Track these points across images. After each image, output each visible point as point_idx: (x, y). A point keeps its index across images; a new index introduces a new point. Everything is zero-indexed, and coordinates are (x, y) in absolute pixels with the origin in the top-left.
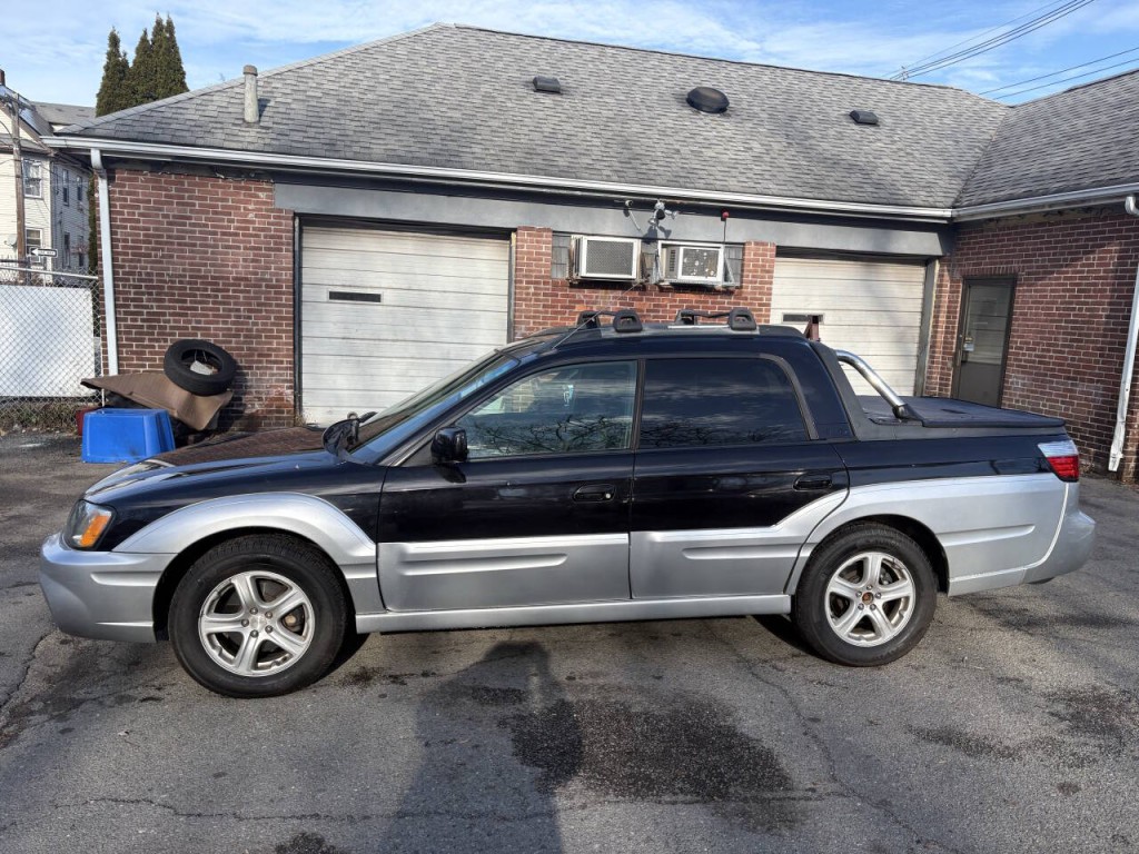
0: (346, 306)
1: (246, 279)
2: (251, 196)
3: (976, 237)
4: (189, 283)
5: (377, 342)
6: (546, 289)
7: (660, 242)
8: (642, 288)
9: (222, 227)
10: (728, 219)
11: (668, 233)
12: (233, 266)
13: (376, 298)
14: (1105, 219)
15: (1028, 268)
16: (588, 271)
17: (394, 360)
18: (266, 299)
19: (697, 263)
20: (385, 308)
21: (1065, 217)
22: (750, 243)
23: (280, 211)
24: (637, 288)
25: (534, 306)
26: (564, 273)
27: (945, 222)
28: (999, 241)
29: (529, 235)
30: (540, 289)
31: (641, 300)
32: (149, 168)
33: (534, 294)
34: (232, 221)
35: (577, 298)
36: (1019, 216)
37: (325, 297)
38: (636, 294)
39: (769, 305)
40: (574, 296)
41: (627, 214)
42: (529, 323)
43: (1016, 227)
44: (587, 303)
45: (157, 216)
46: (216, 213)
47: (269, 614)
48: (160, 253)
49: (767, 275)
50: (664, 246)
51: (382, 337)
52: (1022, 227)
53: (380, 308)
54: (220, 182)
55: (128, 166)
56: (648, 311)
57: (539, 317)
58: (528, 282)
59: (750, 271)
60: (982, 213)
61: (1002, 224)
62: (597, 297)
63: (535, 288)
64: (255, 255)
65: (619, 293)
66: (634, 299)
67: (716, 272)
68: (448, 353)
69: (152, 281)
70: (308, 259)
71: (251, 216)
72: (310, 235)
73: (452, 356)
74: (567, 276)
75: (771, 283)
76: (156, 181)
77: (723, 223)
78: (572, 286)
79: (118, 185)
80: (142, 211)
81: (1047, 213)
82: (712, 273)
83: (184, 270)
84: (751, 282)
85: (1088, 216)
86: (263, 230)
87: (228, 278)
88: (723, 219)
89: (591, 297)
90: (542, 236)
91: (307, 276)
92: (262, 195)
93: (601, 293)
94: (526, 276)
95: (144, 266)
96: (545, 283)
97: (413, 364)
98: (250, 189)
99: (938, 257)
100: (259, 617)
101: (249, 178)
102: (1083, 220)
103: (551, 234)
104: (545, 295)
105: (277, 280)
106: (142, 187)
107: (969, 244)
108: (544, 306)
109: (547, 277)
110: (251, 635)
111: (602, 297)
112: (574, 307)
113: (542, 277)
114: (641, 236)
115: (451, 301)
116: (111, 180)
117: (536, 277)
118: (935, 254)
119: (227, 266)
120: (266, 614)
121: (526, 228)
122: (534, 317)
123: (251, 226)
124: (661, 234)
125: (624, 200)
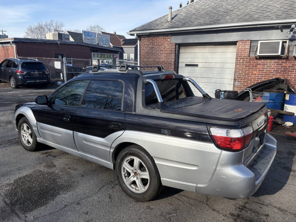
0: (189, 68)
1: (164, 62)
2: (166, 40)
4: (153, 63)
5: (196, 78)
6: (247, 60)
8: (287, 58)
9: (160, 49)
12: (162, 59)
13: (197, 65)
16: (261, 53)
17: (201, 83)
18: (168, 67)
20: (199, 68)
23: (172, 43)
25: (242, 66)
29: (242, 43)
30: (245, 60)
31: (287, 63)
32: (147, 36)
33: (242, 62)
34: (162, 47)
35: (259, 63)
37: (184, 65)
38: (284, 61)
40: (257, 62)
41: (282, 31)
42: (240, 72)
44: (263, 64)
45: (148, 48)
46: (159, 46)
48: (148, 57)
51: (198, 77)
53: (198, 68)
54: (160, 38)
55: (143, 37)
56: (289, 67)
57: (243, 70)
58: (240, 59)
62: (267, 62)
63: (243, 60)
64: (166, 55)
65: (277, 61)
66: (283, 63)
68: (216, 81)
69: (146, 63)
70: (181, 56)
71: (166, 46)
72: (182, 49)
73: (217, 82)
76: (149, 39)
78: (256, 59)
79: (141, 41)
80: (145, 47)
83: (152, 60)
86: (168, 49)
87: (160, 62)
89: (264, 62)
90: (246, 43)
91: (181, 60)
92: (169, 40)
93: (269, 61)
94: (240, 56)
95: (145, 60)
96: (246, 58)
97: (206, 84)
98: (166, 38)
101: (166, 36)
103: (250, 41)
104: (246, 62)
105: (171, 62)
106: (145, 41)
108: (246, 66)
109: (247, 56)
111: (269, 62)
112: (257, 66)
114: (288, 39)
115: (218, 65)
116: (140, 40)
117: (243, 56)
119: (161, 59)
121: (241, 41)
122: (242, 70)
123: (166, 48)
125: (279, 26)
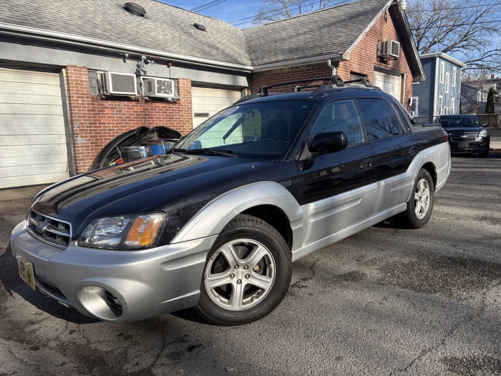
3: (261, 79)
7: (141, 77)
8: (138, 100)
10: (171, 67)
11: (145, 72)
14: (316, 69)
15: (286, 90)
16: (113, 90)
19: (163, 88)
21: (300, 69)
22: (180, 79)
24: (135, 100)
25: (83, 110)
26: (95, 92)
27: (250, 72)
28: (272, 80)
29: (74, 70)
30: (84, 101)
33: (82, 104)
35: (105, 106)
36: (280, 69)
38: (134, 103)
39: (191, 108)
40: (104, 105)
41: (125, 62)
43: (278, 74)
44: (111, 108)
47: (246, 267)
49: (189, 94)
50: (143, 79)
52: (282, 74)
56: (141, 112)
57: (86, 117)
58: (77, 97)
59: (182, 92)
60: (266, 68)
61: (272, 73)
62: (115, 105)
63: (82, 101)
65: (126, 103)
66: (134, 106)
67: (171, 92)
74: (98, 93)
75: (191, 98)
77: (168, 68)
78: (102, 99)
81: (293, 68)
82: (170, 92)
84: (183, 98)
85: (308, 68)
88: (169, 67)
89: (113, 105)
90: (82, 71)
93: (117, 103)
94: (76, 94)
96: (87, 98)
99: (246, 87)
100: (241, 270)
102: (307, 70)
103: (87, 70)
104: (88, 104)
107: (258, 81)
108: (88, 111)
109: (88, 94)
110: (237, 282)
111: (118, 105)
112: (104, 111)
113: (85, 94)
117: (82, 94)
118: (246, 86)
120: (244, 268)
121: (72, 66)
122: (84, 117)
124: (142, 73)
125: (125, 53)
